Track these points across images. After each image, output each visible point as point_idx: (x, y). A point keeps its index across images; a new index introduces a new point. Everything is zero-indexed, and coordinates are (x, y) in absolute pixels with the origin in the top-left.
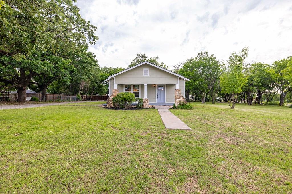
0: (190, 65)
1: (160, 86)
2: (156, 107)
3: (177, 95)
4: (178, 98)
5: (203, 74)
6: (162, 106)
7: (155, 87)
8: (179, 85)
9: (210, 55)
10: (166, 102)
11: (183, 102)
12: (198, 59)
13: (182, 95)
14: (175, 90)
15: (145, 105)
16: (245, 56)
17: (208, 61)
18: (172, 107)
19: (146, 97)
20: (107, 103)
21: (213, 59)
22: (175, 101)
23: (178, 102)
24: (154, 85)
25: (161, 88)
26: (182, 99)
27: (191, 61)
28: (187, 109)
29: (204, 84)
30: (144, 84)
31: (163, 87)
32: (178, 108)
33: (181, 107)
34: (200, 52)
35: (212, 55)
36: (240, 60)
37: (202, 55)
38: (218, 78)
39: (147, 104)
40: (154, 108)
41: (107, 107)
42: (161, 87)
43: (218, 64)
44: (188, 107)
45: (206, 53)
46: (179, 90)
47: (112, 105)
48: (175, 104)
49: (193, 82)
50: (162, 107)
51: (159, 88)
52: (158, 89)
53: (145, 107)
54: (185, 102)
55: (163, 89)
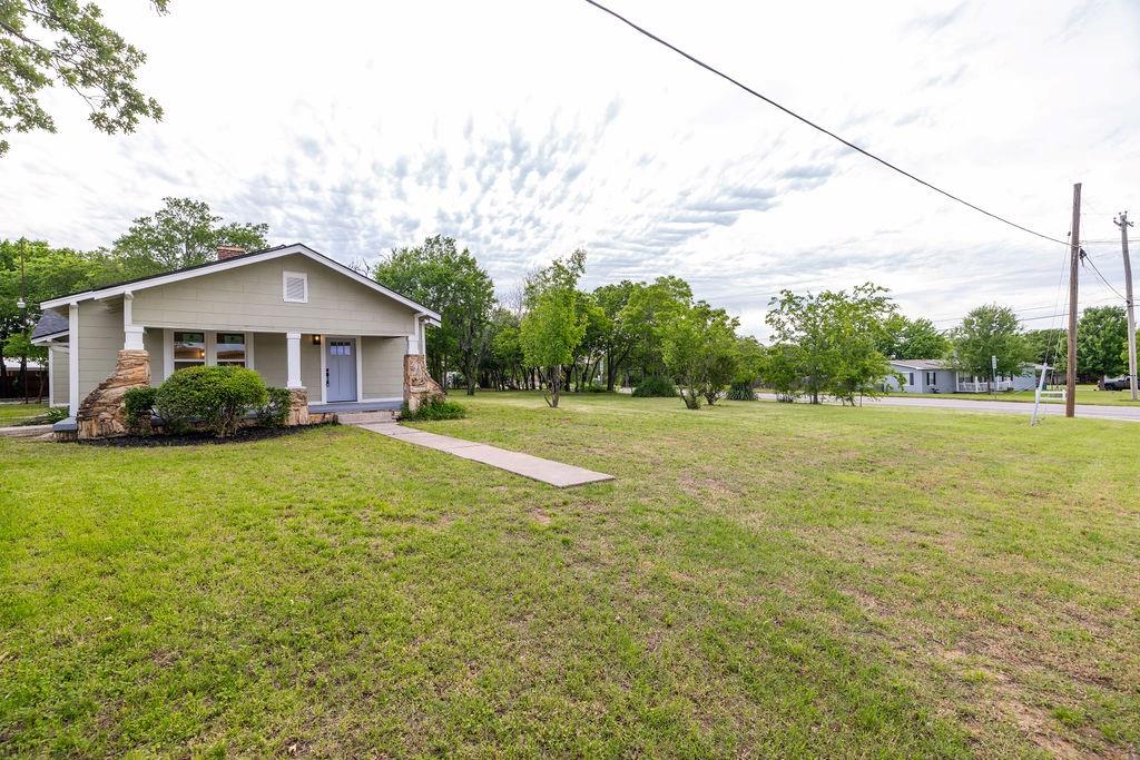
1: (335, 342)
2: (345, 418)
3: (415, 373)
4: (417, 383)
6: (361, 414)
7: (319, 343)
8: (417, 339)
9: (460, 251)
10: (360, 400)
11: (434, 397)
12: (422, 256)
14: (405, 356)
15: (292, 415)
16: (580, 273)
17: (457, 268)
18: (398, 414)
19: (294, 381)
20: (80, 420)
21: (470, 264)
22: (407, 394)
23: (419, 396)
24: (314, 336)
25: (340, 349)
26: (429, 386)
27: (404, 257)
28: (451, 418)
30: (285, 334)
31: (348, 344)
32: (421, 416)
33: (430, 411)
34: (433, 236)
35: (466, 251)
36: (571, 281)
39: (304, 411)
40: (335, 423)
41: (83, 434)
42: (341, 344)
43: (486, 280)
44: (453, 410)
45: (449, 242)
46: (420, 358)
47: (119, 427)
48: (406, 404)
50: (366, 417)
51: (333, 349)
52: (328, 351)
53: (293, 422)
54: (440, 396)
55: (347, 350)
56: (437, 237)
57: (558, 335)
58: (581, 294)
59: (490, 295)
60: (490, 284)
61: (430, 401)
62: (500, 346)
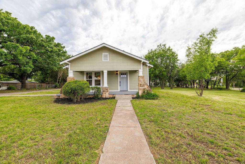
0: (150, 56)
2: (117, 97)
3: (141, 82)
4: (142, 86)
5: (162, 63)
7: (117, 74)
8: (142, 71)
9: (167, 47)
10: (129, 90)
11: (147, 91)
12: (157, 51)
13: (146, 83)
14: (139, 76)
15: (104, 94)
17: (166, 52)
18: (135, 96)
19: (106, 85)
20: (61, 93)
21: (171, 50)
22: (139, 89)
23: (142, 90)
26: (146, 87)
27: (151, 52)
28: (152, 99)
29: (164, 72)
30: (103, 71)
31: (125, 74)
32: (142, 97)
33: (145, 96)
34: (159, 44)
35: (169, 47)
37: (161, 47)
38: (175, 67)
39: (107, 93)
40: (114, 98)
41: (61, 97)
42: (124, 74)
43: (175, 54)
44: (154, 96)
45: (164, 45)
46: (143, 77)
48: (138, 93)
49: (154, 70)
50: (124, 96)
51: (122, 76)
52: (120, 76)
53: (104, 97)
54: (150, 90)
55: (125, 76)
56: (160, 44)
57: (202, 66)
58: (213, 54)
59: (177, 58)
60: (177, 55)
61: (146, 92)
62: (181, 74)
